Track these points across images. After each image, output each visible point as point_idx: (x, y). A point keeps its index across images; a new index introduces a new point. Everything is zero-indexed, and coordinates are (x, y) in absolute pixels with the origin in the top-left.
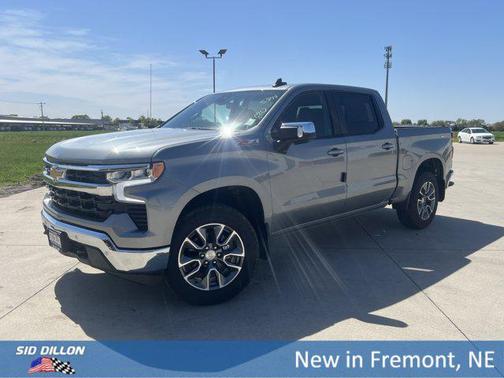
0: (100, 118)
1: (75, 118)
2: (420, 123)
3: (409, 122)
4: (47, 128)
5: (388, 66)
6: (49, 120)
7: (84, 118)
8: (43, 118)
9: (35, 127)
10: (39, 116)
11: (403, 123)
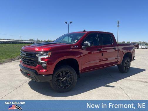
0: (37, 40)
1: (30, 40)
2: (128, 42)
3: (125, 42)
4: (22, 43)
5: (118, 26)
6: (23, 41)
7: (32, 40)
8: (21, 40)
9: (19, 43)
10: (20, 40)
11: (123, 42)
